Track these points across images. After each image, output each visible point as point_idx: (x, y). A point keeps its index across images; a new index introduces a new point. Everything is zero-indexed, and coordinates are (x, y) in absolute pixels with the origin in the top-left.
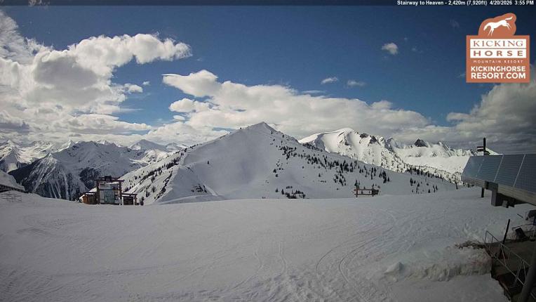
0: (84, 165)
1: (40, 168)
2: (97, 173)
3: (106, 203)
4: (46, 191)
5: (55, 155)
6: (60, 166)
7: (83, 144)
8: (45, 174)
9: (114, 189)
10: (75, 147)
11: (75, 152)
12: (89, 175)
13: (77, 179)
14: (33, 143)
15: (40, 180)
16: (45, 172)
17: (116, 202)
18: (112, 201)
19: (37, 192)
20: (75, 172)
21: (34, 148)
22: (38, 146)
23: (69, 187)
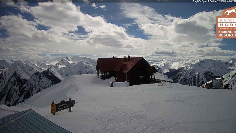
0: (206, 70)
1: (183, 71)
2: (212, 74)
3: (216, 88)
4: (186, 82)
5: (191, 66)
6: (194, 71)
7: (206, 60)
8: (186, 74)
9: (220, 82)
10: (202, 62)
11: (202, 64)
12: (209, 75)
13: (202, 76)
14: (179, 60)
15: (183, 77)
16: (186, 73)
17: (221, 88)
18: (219, 87)
19: (180, 82)
20: (202, 73)
21: (179, 62)
22: (182, 61)
23: (198, 80)
